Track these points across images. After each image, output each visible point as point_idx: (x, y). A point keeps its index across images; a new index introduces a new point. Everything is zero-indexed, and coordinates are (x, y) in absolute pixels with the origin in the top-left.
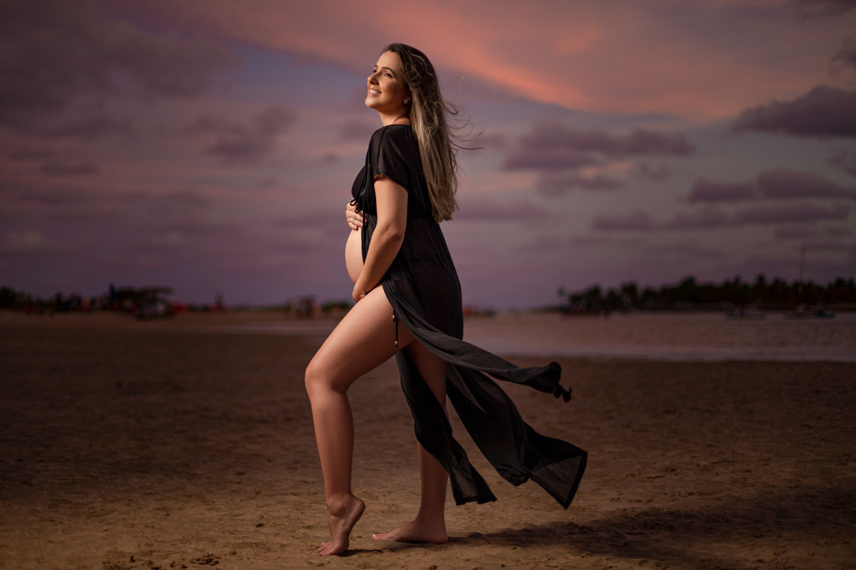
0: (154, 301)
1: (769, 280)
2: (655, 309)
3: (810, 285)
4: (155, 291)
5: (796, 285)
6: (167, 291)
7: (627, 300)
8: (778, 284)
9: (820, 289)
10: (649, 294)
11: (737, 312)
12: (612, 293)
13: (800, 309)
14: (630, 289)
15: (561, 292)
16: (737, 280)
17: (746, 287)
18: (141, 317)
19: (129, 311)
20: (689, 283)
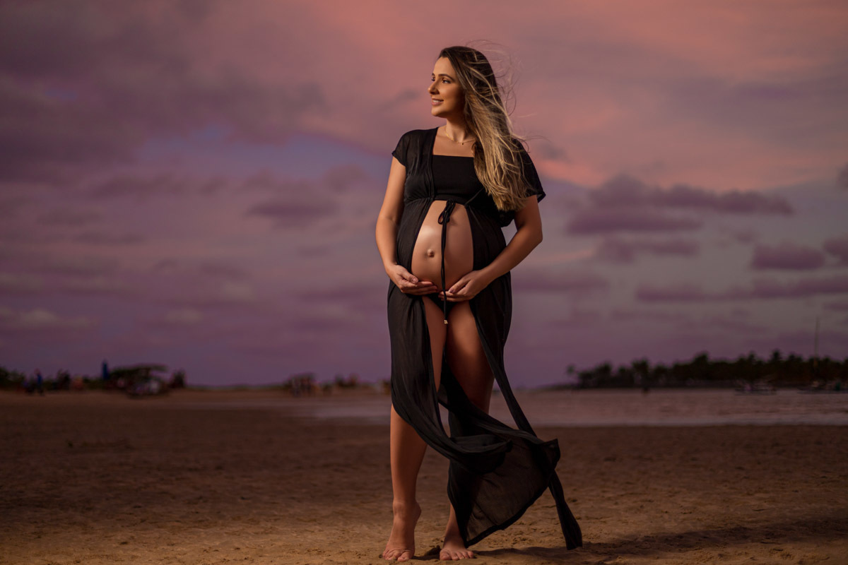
0: (147, 378)
1: (785, 355)
2: (668, 386)
3: (827, 360)
4: (148, 369)
5: (812, 361)
6: (160, 368)
7: (638, 377)
8: (794, 360)
9: (837, 365)
10: (661, 371)
11: (748, 387)
12: (622, 371)
13: (816, 384)
14: (642, 366)
15: (570, 370)
16: (752, 357)
17: (760, 363)
18: (135, 395)
19: (123, 389)
20: (701, 360)
